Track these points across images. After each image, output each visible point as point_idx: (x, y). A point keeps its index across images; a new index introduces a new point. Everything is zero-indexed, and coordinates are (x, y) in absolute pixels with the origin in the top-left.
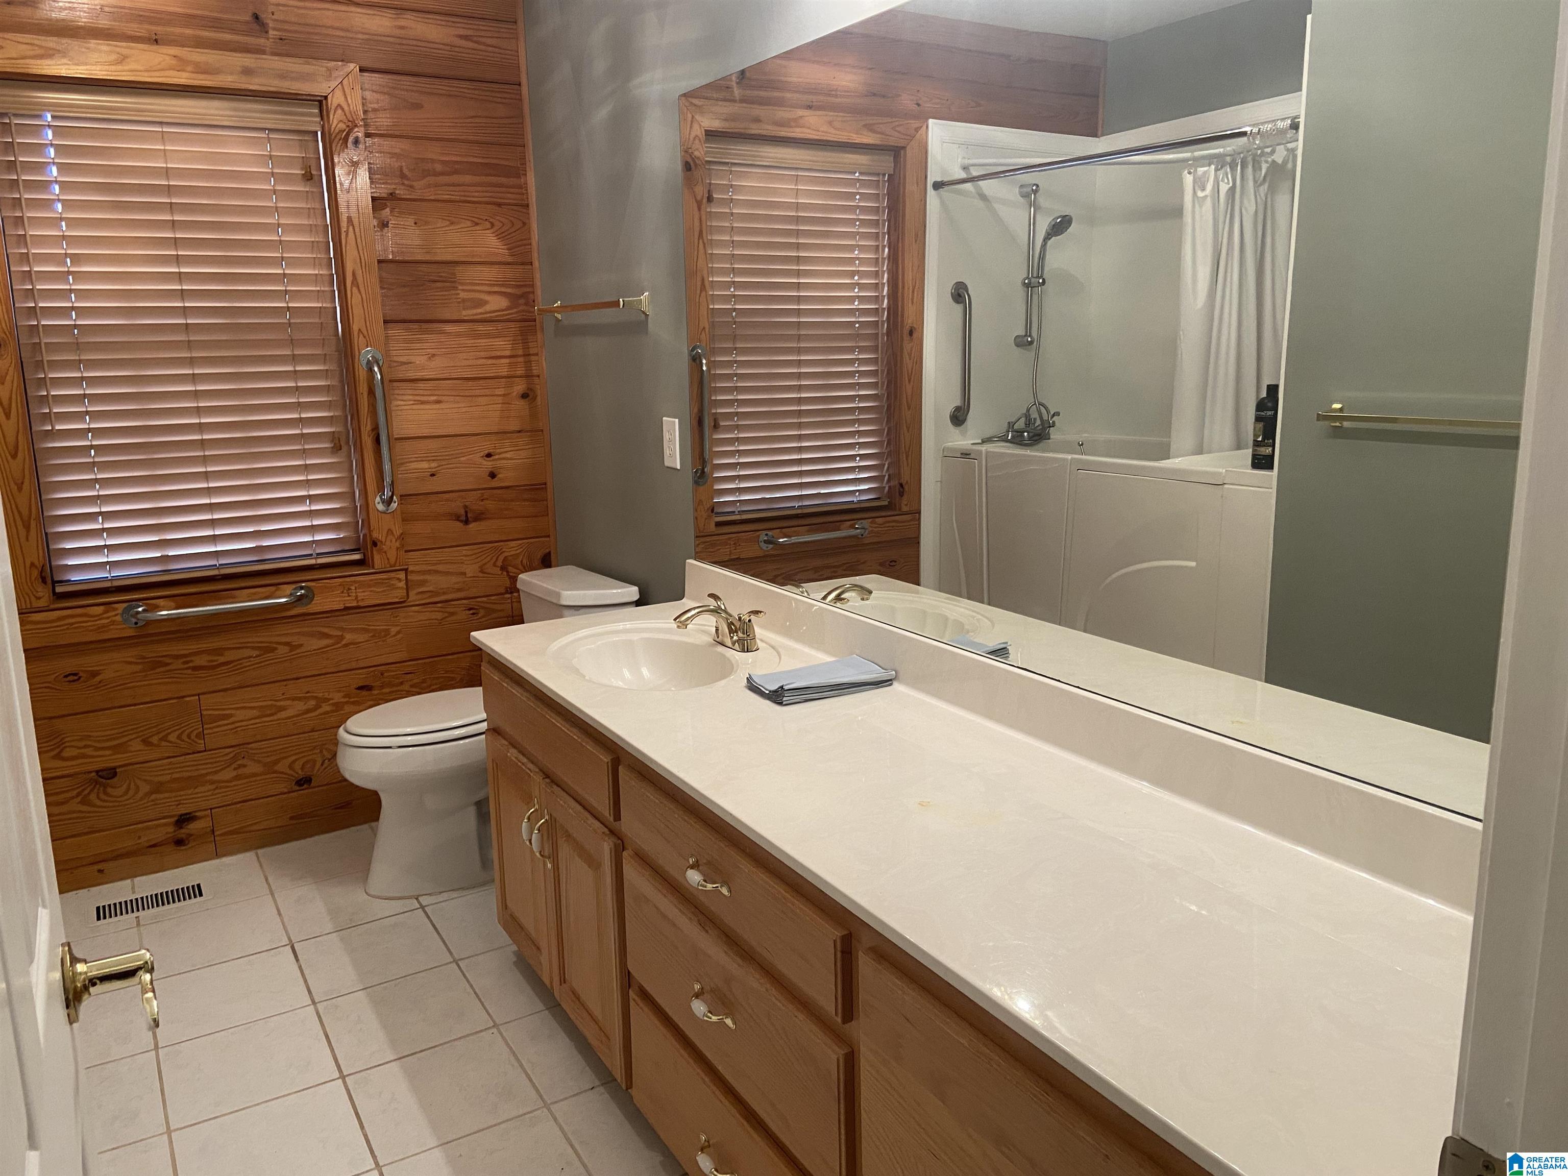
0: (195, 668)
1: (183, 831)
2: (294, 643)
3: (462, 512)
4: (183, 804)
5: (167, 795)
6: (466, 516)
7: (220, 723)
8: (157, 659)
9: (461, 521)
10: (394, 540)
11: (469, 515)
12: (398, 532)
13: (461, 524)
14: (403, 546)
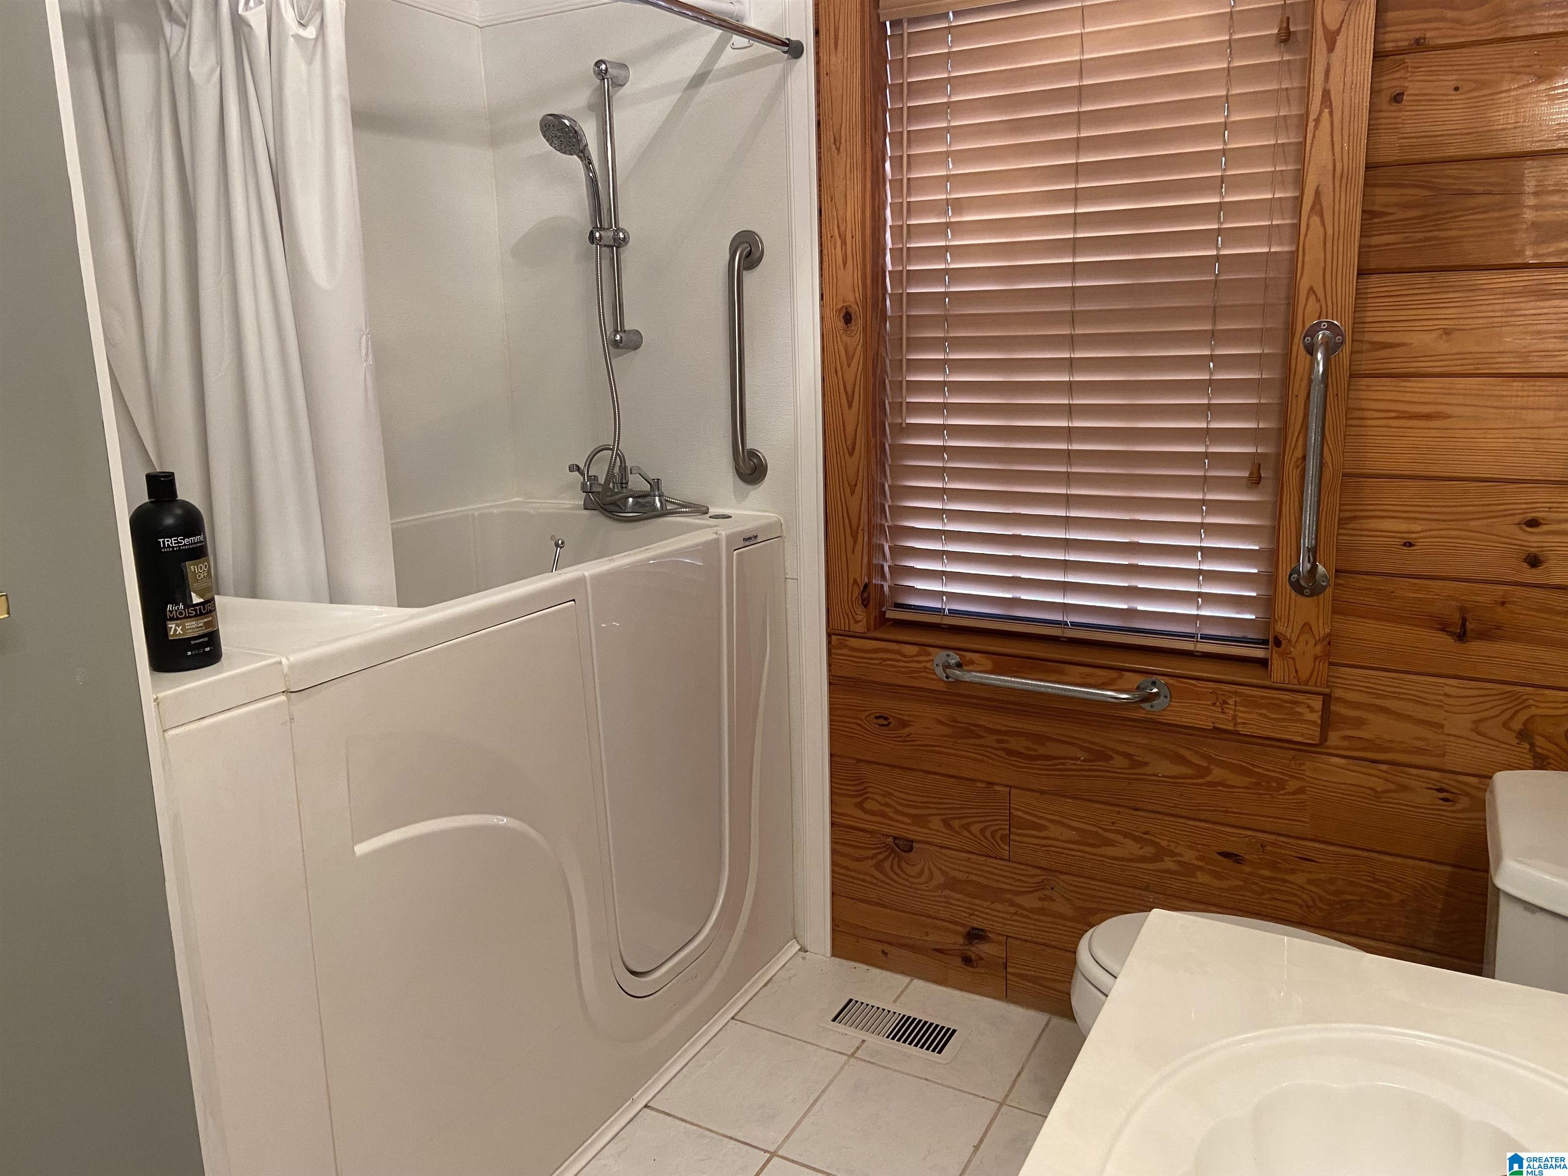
0: (1010, 752)
1: (973, 949)
2: (1136, 758)
3: (1457, 617)
4: (977, 916)
5: (960, 896)
6: (1463, 625)
7: (1030, 832)
8: (971, 727)
9: (1451, 634)
10: (1312, 642)
11: (1469, 626)
12: (1321, 629)
13: (1450, 640)
14: (1327, 654)
